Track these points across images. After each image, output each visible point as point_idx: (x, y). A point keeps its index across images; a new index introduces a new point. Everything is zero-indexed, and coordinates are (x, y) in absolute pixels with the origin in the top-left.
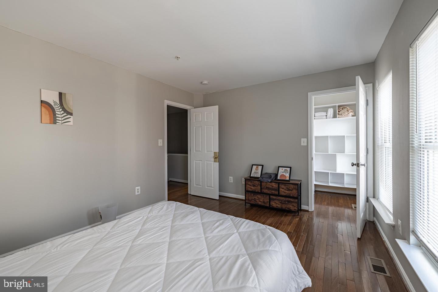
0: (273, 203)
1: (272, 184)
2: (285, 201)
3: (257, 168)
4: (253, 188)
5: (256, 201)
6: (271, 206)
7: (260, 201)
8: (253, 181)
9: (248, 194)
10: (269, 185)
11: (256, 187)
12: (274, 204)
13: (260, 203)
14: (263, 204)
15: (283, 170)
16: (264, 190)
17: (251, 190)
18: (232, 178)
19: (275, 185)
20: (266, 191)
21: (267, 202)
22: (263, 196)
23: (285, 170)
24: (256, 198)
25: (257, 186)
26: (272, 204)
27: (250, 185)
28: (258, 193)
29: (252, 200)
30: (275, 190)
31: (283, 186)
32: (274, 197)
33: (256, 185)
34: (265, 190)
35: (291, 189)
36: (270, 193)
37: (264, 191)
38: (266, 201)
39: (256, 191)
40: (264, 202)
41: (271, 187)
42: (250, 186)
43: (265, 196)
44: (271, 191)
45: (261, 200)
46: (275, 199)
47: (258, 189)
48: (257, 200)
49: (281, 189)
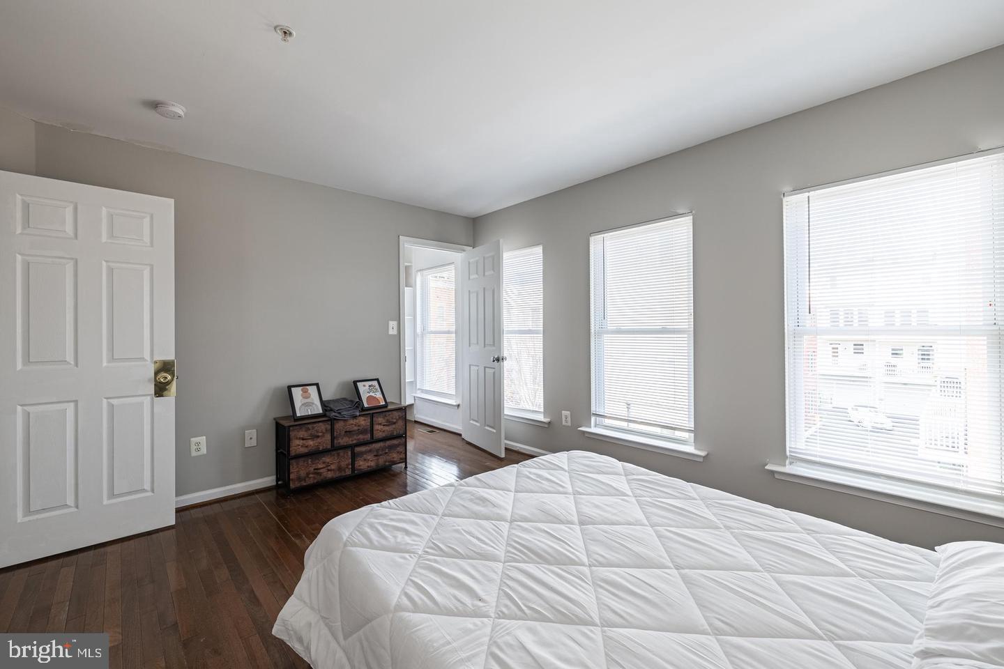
0: (361, 463)
1: (357, 421)
2: (383, 449)
3: (306, 395)
4: (311, 443)
5: (318, 474)
6: (358, 470)
7: (329, 470)
8: (310, 426)
9: (297, 464)
10: (352, 424)
11: (319, 440)
12: (364, 464)
13: (330, 475)
14: (337, 474)
15: (367, 387)
16: (340, 441)
17: (307, 451)
18: (203, 439)
19: (363, 422)
20: (344, 441)
21: (348, 465)
22: (338, 455)
23: (370, 386)
24: (320, 466)
25: (323, 436)
26: (360, 466)
27: (303, 439)
28: (325, 452)
29: (308, 477)
30: (363, 432)
31: (380, 420)
32: (363, 449)
33: (320, 434)
34: (342, 439)
35: (395, 421)
36: (354, 442)
37: (339, 443)
38: (343, 464)
39: (321, 448)
40: (340, 469)
41: (356, 428)
42: (304, 441)
43: (342, 454)
44: (355, 437)
45: (333, 467)
46: (366, 452)
47: (325, 441)
48: (321, 471)
49: (377, 427)
